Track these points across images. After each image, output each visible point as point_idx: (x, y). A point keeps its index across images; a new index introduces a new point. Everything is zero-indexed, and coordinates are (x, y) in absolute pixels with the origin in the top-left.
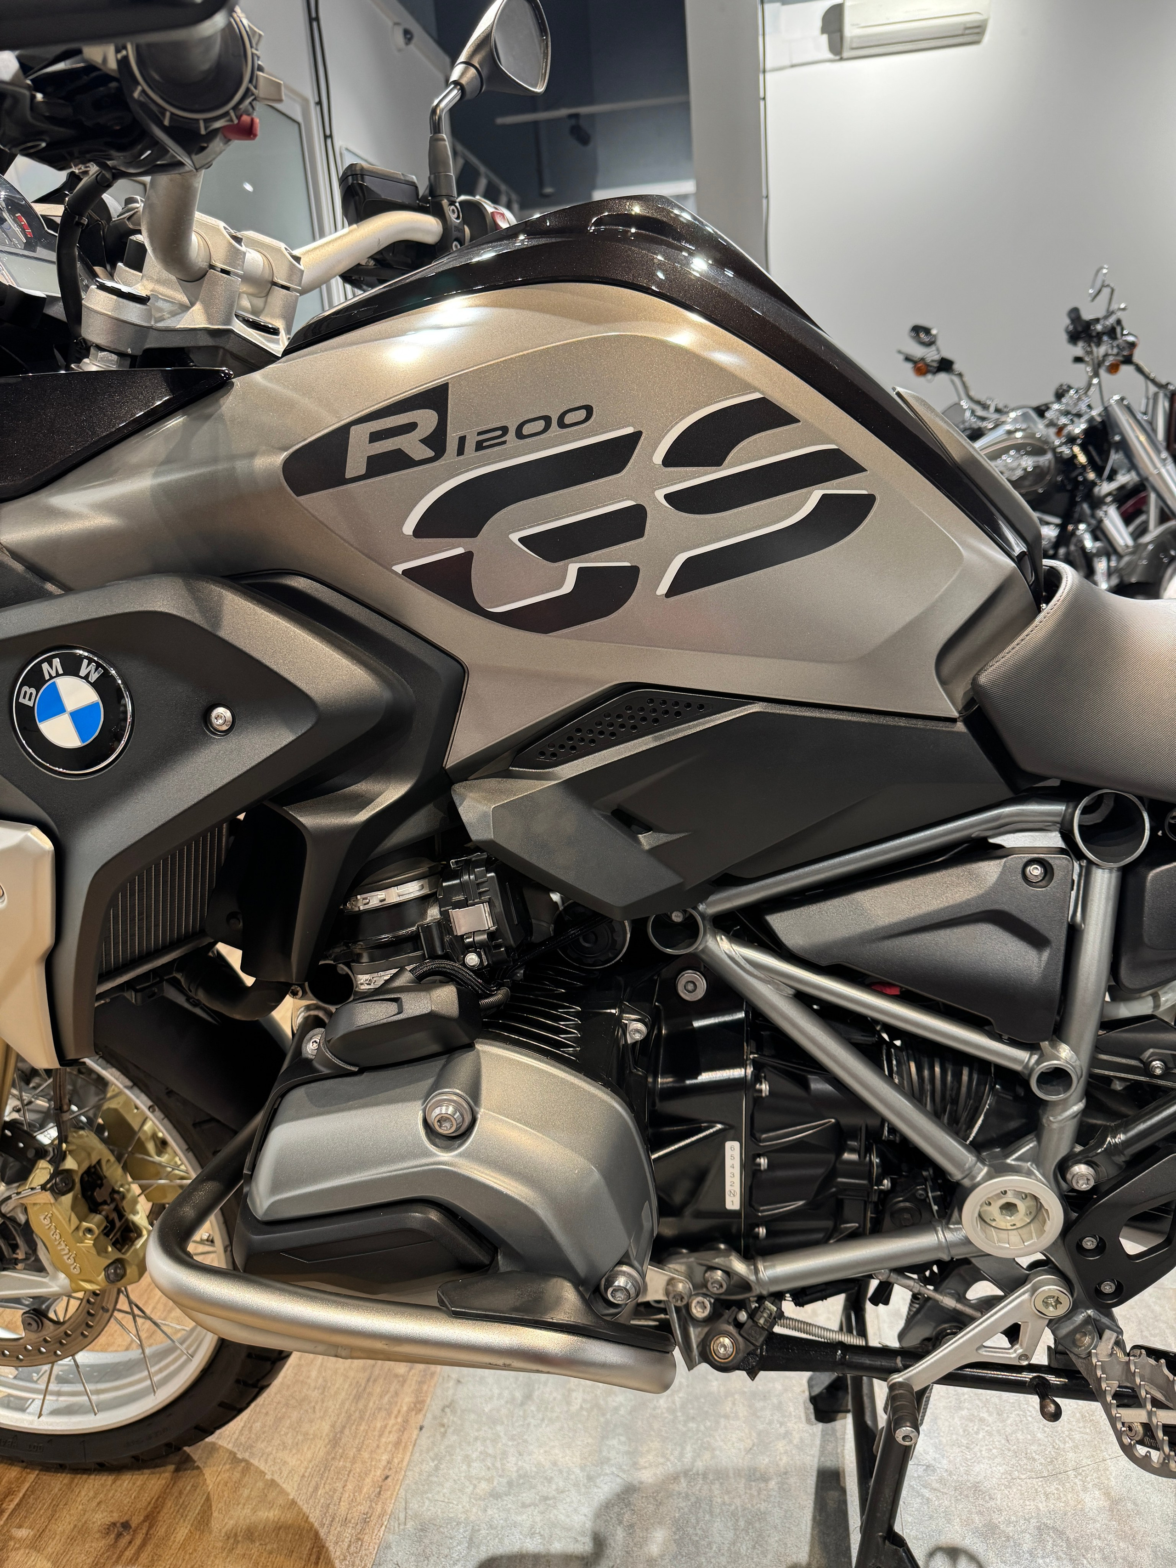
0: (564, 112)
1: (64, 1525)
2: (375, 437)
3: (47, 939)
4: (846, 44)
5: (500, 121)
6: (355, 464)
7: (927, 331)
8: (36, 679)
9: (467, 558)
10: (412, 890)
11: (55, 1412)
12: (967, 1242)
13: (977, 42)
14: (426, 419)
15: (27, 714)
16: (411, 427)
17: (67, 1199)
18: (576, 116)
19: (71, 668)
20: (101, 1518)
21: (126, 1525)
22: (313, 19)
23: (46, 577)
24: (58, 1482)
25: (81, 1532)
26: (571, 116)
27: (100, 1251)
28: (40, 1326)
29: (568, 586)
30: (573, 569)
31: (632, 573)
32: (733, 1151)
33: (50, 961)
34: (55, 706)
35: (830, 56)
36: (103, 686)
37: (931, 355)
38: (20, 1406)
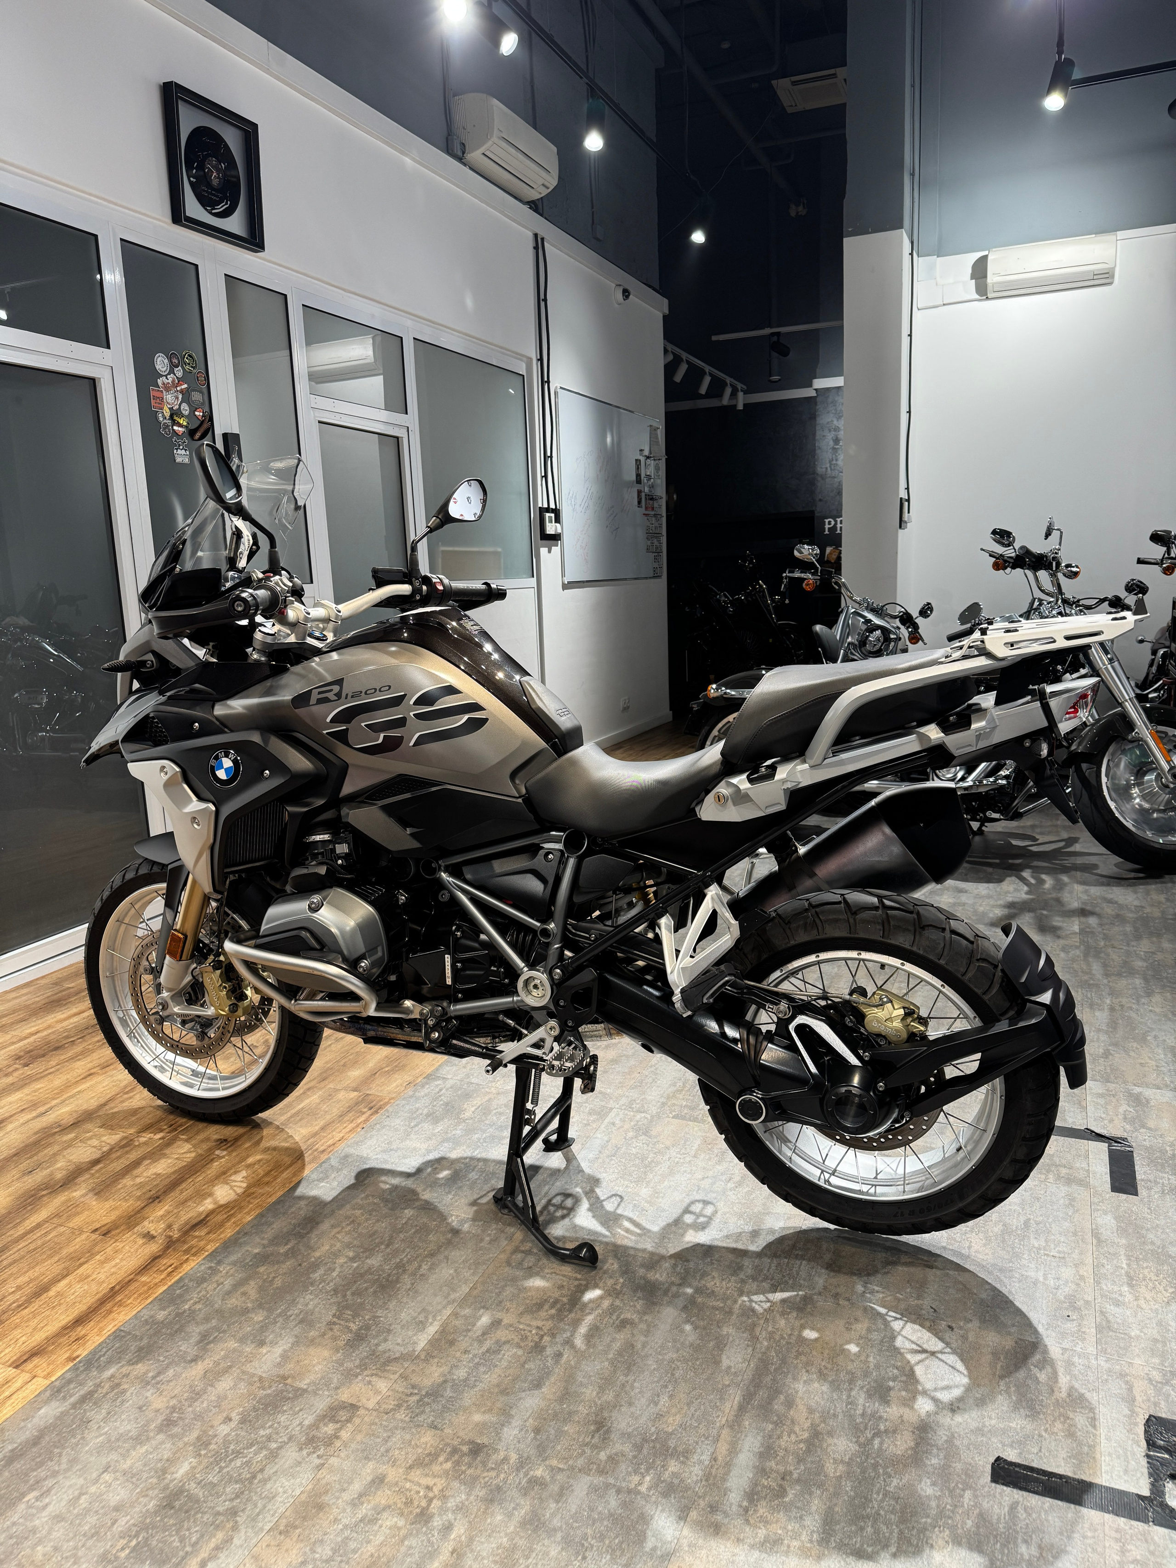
0: (767, 331)
1: (201, 1137)
2: (319, 693)
3: (211, 840)
4: (989, 288)
5: (714, 338)
6: (313, 700)
7: (1009, 534)
8: (217, 758)
9: (347, 729)
10: (326, 837)
11: (204, 1090)
12: (522, 1001)
13: (1110, 284)
14: (336, 688)
15: (213, 768)
16: (331, 690)
17: (218, 972)
18: (778, 334)
19: (227, 756)
20: (216, 1137)
21: (226, 1140)
22: (541, 300)
23: (226, 727)
24: (201, 1125)
25: (207, 1139)
26: (773, 334)
27: (229, 998)
28: (203, 1039)
29: (380, 741)
30: (382, 735)
31: (401, 739)
32: (448, 958)
33: (212, 848)
34: (221, 766)
35: (978, 297)
36: (235, 762)
37: (1009, 552)
38: (191, 1086)
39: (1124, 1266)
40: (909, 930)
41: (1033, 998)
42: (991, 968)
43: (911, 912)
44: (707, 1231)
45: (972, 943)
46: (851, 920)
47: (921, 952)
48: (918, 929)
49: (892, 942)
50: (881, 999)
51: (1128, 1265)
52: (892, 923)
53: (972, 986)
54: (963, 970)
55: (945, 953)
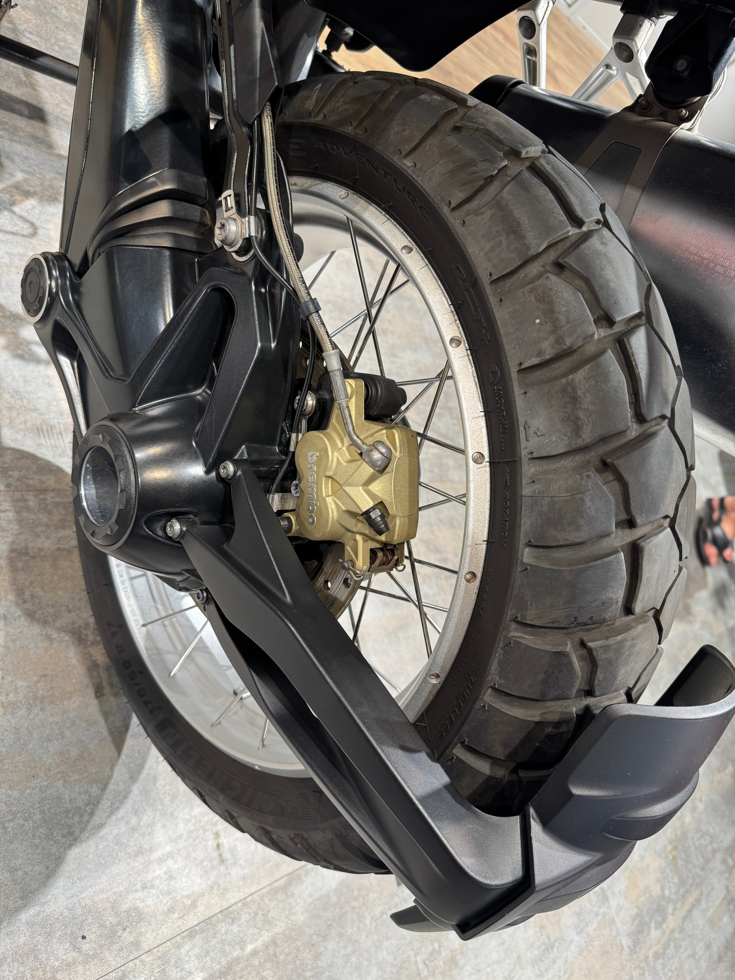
39: (250, 948)
40: (577, 430)
41: (536, 828)
42: (579, 683)
43: (640, 418)
44: (17, 362)
45: (628, 610)
46: (534, 269)
47: (527, 490)
48: (593, 456)
49: (520, 402)
50: (374, 446)
51: (254, 953)
52: (580, 376)
53: (498, 654)
54: (531, 617)
55: (558, 554)
